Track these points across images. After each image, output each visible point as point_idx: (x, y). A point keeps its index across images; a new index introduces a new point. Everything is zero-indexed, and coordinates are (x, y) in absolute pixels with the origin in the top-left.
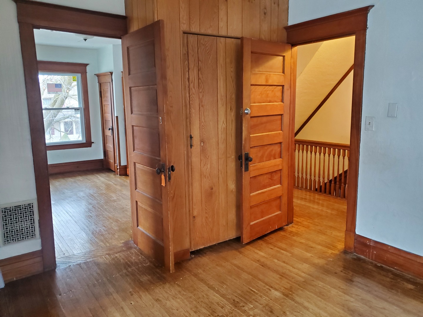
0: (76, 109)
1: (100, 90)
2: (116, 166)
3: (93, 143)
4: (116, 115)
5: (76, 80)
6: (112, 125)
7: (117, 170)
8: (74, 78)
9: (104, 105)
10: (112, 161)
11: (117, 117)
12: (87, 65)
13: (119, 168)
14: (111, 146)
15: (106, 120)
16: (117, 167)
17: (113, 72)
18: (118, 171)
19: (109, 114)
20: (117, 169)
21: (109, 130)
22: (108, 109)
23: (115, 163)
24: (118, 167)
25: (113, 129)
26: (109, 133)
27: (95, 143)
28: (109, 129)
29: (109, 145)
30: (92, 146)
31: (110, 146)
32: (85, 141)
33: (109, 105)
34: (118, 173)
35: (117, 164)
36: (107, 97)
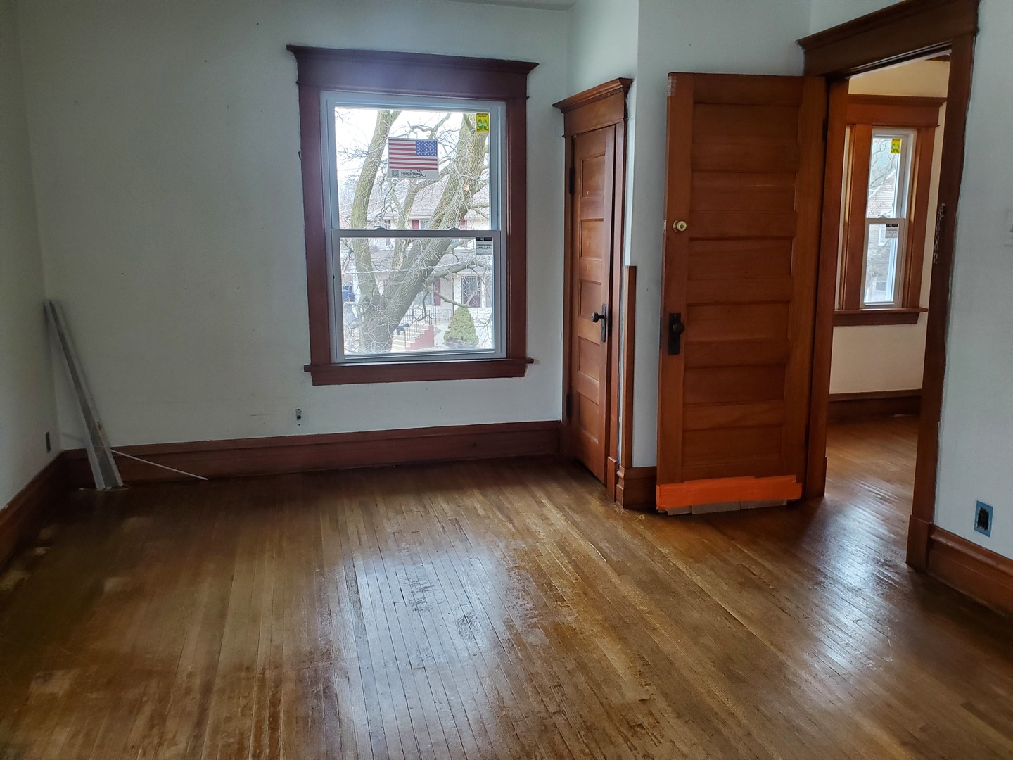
0: (480, 237)
1: (569, 166)
2: (611, 468)
3: (531, 361)
4: (627, 262)
5: (488, 127)
6: (607, 303)
7: (617, 482)
8: (482, 119)
9: (582, 222)
10: (597, 441)
11: (633, 270)
12: (530, 66)
13: (625, 479)
14: (597, 383)
15: (582, 281)
16: (617, 469)
17: (631, 81)
18: (620, 486)
19: (599, 256)
20: (617, 477)
21: (596, 320)
22: (597, 239)
23: (607, 454)
24: (621, 474)
25: (608, 318)
26: (592, 332)
27: (538, 362)
28: (597, 318)
29: (588, 376)
30: (526, 374)
31: (593, 380)
32: (502, 355)
33: (602, 220)
34: (621, 497)
35: (617, 459)
36: (595, 190)
